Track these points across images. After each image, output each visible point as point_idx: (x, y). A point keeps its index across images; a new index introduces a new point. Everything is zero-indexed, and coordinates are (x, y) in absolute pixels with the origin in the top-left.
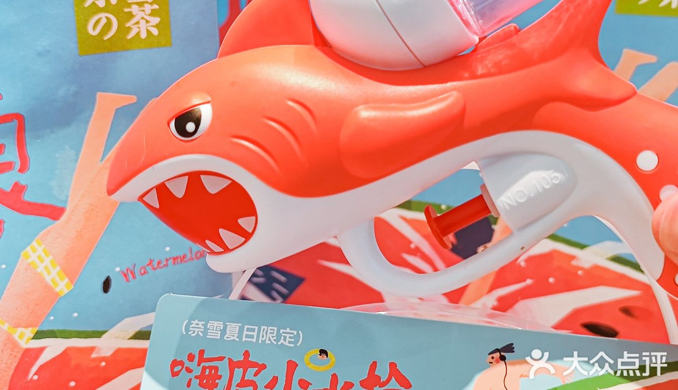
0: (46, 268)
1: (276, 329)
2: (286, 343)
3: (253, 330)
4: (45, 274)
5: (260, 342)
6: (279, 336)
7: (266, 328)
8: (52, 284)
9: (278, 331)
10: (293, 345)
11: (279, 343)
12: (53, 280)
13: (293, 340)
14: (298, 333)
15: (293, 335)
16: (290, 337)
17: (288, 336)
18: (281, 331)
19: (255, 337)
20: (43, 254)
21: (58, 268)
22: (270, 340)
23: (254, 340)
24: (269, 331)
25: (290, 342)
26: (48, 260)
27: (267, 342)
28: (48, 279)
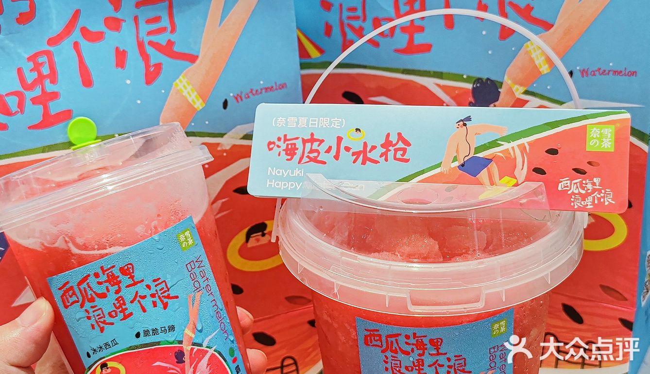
0: (188, 93)
1: (328, 118)
2: (336, 127)
3: (315, 121)
4: (188, 96)
5: (320, 127)
6: (331, 123)
7: (323, 119)
8: (192, 103)
9: (330, 120)
10: (339, 127)
11: (331, 127)
12: (193, 101)
13: (339, 124)
14: (342, 120)
15: (339, 122)
16: (337, 123)
17: (336, 122)
18: (332, 120)
19: (317, 125)
20: (186, 84)
21: (196, 93)
22: (325, 125)
23: (316, 126)
24: (325, 120)
25: (337, 126)
26: (189, 88)
27: (324, 127)
28: (190, 100)
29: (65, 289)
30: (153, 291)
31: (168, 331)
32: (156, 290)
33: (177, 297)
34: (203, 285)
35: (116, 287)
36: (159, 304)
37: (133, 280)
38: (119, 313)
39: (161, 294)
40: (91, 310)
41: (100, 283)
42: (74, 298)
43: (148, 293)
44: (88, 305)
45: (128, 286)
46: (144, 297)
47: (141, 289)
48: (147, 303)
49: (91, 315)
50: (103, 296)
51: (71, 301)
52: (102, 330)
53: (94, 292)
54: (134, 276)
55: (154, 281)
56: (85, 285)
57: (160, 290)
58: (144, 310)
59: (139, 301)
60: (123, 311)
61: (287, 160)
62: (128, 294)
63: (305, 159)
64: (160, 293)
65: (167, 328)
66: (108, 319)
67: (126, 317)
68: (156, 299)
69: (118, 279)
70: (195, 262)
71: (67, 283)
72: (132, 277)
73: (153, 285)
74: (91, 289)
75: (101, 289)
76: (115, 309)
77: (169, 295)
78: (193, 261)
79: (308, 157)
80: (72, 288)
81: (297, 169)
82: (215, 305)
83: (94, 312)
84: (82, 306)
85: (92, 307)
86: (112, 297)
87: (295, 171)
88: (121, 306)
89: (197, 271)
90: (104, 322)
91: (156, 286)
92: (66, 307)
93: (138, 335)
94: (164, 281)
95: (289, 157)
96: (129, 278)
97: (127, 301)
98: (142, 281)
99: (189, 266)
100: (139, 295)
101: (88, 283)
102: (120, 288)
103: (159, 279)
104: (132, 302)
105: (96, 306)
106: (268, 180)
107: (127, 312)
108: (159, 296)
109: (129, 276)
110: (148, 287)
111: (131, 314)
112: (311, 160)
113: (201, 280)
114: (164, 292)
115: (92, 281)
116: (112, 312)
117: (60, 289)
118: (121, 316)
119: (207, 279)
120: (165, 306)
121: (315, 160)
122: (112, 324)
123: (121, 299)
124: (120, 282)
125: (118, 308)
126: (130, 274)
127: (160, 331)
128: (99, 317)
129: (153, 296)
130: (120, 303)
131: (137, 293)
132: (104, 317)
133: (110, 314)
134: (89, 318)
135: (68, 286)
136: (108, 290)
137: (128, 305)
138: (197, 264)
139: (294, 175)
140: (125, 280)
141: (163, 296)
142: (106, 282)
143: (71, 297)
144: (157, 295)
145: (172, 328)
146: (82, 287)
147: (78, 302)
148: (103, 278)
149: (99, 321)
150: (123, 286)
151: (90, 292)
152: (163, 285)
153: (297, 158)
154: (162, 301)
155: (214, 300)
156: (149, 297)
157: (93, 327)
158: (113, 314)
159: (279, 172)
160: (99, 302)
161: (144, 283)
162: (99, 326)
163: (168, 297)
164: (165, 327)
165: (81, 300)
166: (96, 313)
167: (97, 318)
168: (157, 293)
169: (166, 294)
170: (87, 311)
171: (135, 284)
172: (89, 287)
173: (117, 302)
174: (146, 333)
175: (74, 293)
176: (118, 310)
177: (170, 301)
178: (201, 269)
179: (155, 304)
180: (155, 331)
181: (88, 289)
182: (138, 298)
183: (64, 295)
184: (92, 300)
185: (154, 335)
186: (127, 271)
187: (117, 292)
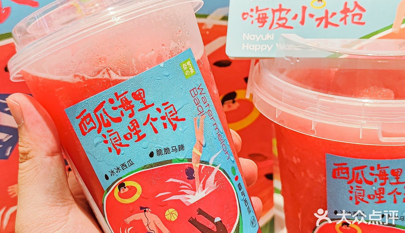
29: (82, 117)
30: (163, 114)
31: (178, 150)
32: (166, 113)
33: (184, 119)
34: (206, 110)
35: (130, 112)
36: (169, 126)
37: (145, 104)
38: (133, 135)
39: (171, 116)
40: (107, 134)
41: (115, 108)
42: (92, 125)
43: (158, 115)
44: (104, 130)
45: (140, 110)
46: (155, 119)
47: (152, 112)
48: (158, 125)
49: (108, 139)
50: (119, 120)
51: (88, 128)
52: (118, 152)
53: (110, 117)
54: (145, 101)
55: (163, 104)
56: (101, 111)
57: (170, 113)
58: (156, 131)
59: (151, 124)
60: (137, 133)
61: (260, 27)
62: (140, 117)
63: (275, 26)
64: (169, 115)
65: (177, 148)
66: (124, 142)
67: (140, 138)
68: (167, 121)
69: (132, 104)
70: (197, 88)
71: (85, 111)
72: (144, 102)
73: (162, 108)
74: (107, 115)
75: (116, 114)
76: (130, 132)
77: (177, 117)
78: (195, 88)
79: (277, 23)
80: (89, 115)
81: (268, 34)
82: (217, 128)
83: (110, 135)
84: (99, 131)
85: (108, 131)
86: (126, 120)
87: (266, 36)
88: (135, 128)
89: (200, 97)
90: (121, 145)
91: (165, 109)
92: (84, 134)
93: (151, 155)
94: (172, 105)
95: (261, 25)
96: (141, 102)
97: (141, 124)
98: (153, 105)
99: (192, 92)
100: (150, 118)
101: (104, 110)
102: (133, 111)
103: (168, 103)
104: (145, 124)
105: (112, 130)
106: (243, 44)
107: (141, 134)
108: (169, 119)
109: (141, 101)
110: (159, 110)
111: (144, 135)
112: (280, 26)
113: (204, 106)
114: (173, 115)
115: (108, 107)
116: (127, 134)
117: (77, 118)
118: (135, 137)
119: (208, 105)
120: (175, 127)
121: (283, 26)
122: (128, 145)
123: (134, 122)
124: (133, 106)
125: (132, 131)
126: (141, 98)
127: (171, 150)
128: (115, 140)
129: (163, 118)
130: (134, 126)
131: (149, 115)
132: (120, 140)
133: (125, 137)
134: (106, 142)
135: (85, 114)
136: (122, 115)
137: (142, 127)
138: (199, 91)
139: (266, 39)
140: (138, 105)
141: (172, 119)
142: (120, 107)
143: (88, 124)
144: (166, 117)
145: (182, 147)
146: (98, 113)
147: (95, 128)
148: (118, 103)
149: (116, 144)
150: (136, 109)
151: (105, 118)
152: (171, 108)
153: (267, 25)
154: (171, 123)
155: (215, 124)
156: (159, 119)
157: (110, 150)
158: (129, 136)
159: (252, 37)
160: (114, 126)
161: (155, 107)
162: (116, 148)
163: (177, 119)
164: (175, 147)
165: (98, 127)
166: (113, 137)
167: (113, 141)
168: (167, 116)
169: (174, 117)
170: (104, 136)
171: (147, 107)
172: (105, 113)
173: (131, 125)
174: (159, 152)
175: (91, 120)
176: (133, 133)
177: (179, 123)
178: (203, 96)
179: (165, 126)
180: (167, 150)
181: (104, 115)
182: (150, 121)
183: (82, 122)
184: (108, 125)
185: (166, 154)
186: (139, 96)
187: (131, 116)
